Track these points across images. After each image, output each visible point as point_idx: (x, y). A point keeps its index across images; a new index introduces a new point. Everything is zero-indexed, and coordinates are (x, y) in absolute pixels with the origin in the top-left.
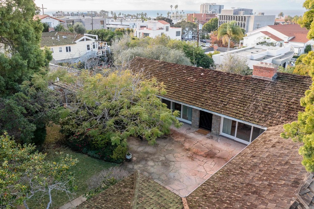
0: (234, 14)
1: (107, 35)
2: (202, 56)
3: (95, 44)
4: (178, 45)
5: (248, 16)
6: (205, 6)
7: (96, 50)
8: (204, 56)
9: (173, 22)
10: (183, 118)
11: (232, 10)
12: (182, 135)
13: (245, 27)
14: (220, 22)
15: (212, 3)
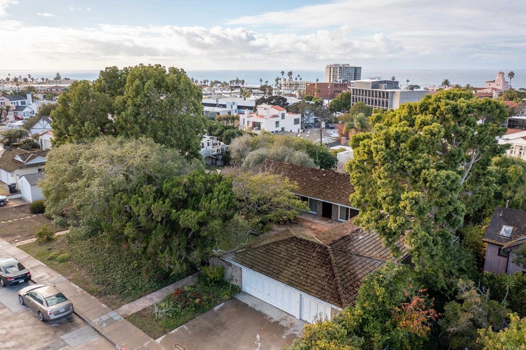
0: (372, 88)
1: (216, 129)
2: (326, 155)
3: (210, 142)
4: (301, 144)
5: (391, 92)
6: (332, 69)
7: (210, 147)
8: (327, 156)
9: (287, 102)
11: (369, 83)
12: (309, 221)
13: (387, 107)
14: (353, 98)
15: (344, 63)
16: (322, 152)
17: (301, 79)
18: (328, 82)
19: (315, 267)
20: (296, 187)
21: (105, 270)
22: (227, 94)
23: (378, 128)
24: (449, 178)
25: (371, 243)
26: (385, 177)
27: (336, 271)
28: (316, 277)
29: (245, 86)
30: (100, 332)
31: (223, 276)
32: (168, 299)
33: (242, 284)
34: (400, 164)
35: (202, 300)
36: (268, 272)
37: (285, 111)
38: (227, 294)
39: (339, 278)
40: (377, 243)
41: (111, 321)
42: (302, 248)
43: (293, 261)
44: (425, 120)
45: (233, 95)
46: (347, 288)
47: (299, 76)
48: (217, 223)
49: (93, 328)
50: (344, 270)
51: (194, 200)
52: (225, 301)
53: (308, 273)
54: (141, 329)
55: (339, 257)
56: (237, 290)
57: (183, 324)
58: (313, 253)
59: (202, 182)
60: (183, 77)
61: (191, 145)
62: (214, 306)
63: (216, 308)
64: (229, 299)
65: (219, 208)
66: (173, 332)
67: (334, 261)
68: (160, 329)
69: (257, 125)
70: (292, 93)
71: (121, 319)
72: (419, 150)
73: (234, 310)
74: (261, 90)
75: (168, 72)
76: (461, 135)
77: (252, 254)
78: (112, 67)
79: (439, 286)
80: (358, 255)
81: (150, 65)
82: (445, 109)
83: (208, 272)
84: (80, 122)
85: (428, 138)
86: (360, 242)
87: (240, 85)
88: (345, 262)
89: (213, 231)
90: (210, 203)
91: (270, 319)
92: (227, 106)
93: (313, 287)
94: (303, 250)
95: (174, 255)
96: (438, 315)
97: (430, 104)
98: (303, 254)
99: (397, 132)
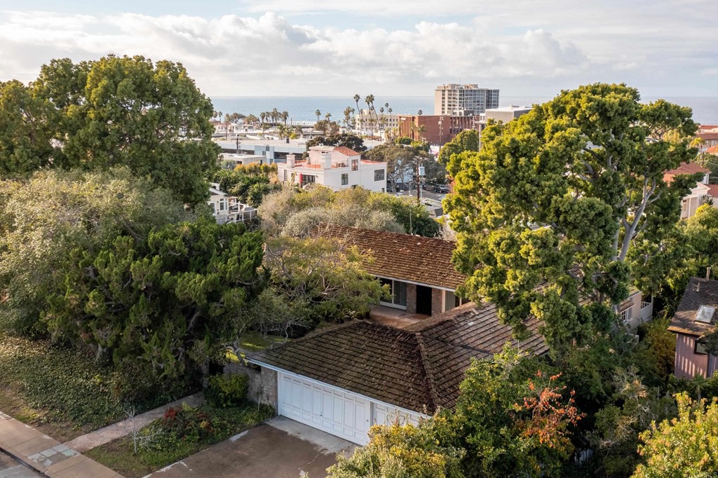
1: (236, 183)
3: (224, 201)
4: (384, 202)
7: (225, 212)
8: (429, 222)
9: (364, 144)
10: (395, 303)
15: (468, 84)
16: (420, 217)
17: (390, 110)
18: (440, 114)
19: (395, 363)
20: (370, 259)
21: (46, 388)
22: (255, 135)
23: (487, 139)
24: (593, 208)
25: (488, 332)
26: (499, 212)
27: (427, 366)
28: (396, 376)
29: (289, 122)
30: (42, 471)
31: (246, 390)
32: (156, 425)
33: (277, 401)
34: (520, 189)
35: (211, 424)
36: (320, 374)
37: (358, 157)
38: (252, 418)
39: (432, 376)
40: (497, 333)
41: (59, 458)
42: (375, 337)
43: (361, 356)
44: (558, 125)
45: (266, 136)
46: (445, 390)
47: (387, 105)
48: (236, 294)
49: (30, 467)
50: (440, 366)
51: (200, 262)
52: (249, 428)
53: (383, 372)
54: (110, 467)
55: (433, 348)
56: (270, 412)
57: (180, 459)
58: (392, 343)
59: (212, 233)
60: (180, 76)
61: (193, 187)
62: (231, 435)
63: (234, 438)
64: (256, 426)
65: (240, 270)
66: (163, 470)
67: (426, 353)
68: (142, 467)
69: (308, 180)
70: (375, 134)
71: (75, 454)
72: (549, 169)
73: (264, 439)
74: (317, 130)
75: (155, 68)
76: (616, 149)
77: (294, 350)
78: (61, 59)
79: (592, 392)
80: (465, 347)
81: (125, 56)
82: (587, 108)
83: (221, 384)
84: (6, 147)
85: (561, 150)
86: (469, 331)
87: (280, 121)
88: (444, 355)
89: (229, 306)
90: (226, 263)
91: (322, 450)
92: (255, 152)
93: (390, 390)
94: (376, 340)
95: (166, 347)
96: (581, 417)
97: (567, 103)
98: (376, 345)
99: (513, 141)
